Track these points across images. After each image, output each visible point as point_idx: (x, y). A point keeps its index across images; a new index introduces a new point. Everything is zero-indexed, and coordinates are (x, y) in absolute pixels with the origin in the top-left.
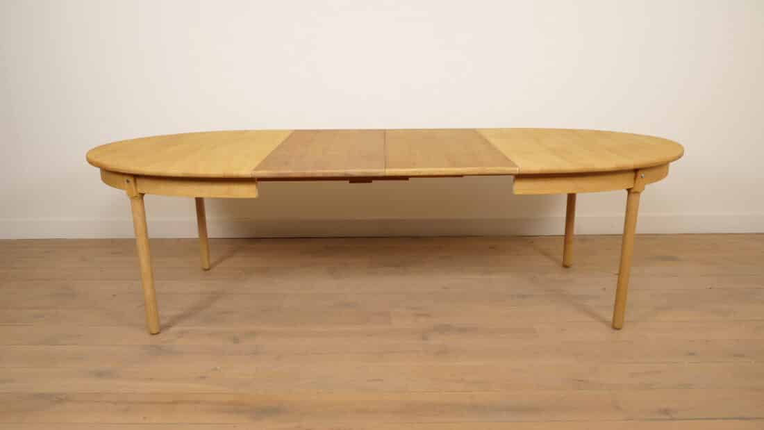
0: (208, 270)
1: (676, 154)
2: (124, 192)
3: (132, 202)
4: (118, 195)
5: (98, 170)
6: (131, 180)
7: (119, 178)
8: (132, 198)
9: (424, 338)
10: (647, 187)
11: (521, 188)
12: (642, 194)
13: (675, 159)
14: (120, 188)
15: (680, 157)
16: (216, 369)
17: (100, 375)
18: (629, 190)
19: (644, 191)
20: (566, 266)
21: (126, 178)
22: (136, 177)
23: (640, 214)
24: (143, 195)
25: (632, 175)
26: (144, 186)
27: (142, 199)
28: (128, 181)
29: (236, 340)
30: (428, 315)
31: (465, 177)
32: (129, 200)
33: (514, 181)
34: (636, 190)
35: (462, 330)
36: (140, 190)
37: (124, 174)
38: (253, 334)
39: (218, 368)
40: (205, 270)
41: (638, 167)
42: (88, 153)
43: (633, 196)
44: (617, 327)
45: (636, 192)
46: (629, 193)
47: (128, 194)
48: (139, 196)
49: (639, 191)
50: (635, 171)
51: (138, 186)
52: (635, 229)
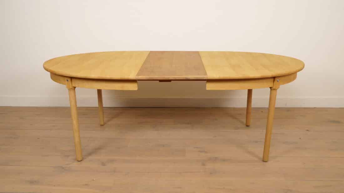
0: (103, 125)
1: (299, 68)
2: (65, 86)
4: (62, 88)
5: (49, 73)
6: (69, 80)
7: (62, 78)
8: (70, 90)
9: (204, 165)
10: (280, 86)
11: (210, 87)
12: (278, 90)
13: (299, 71)
14: (63, 84)
15: (301, 70)
16: (93, 180)
17: (32, 182)
18: (271, 88)
19: (279, 89)
20: (247, 126)
21: (66, 79)
22: (72, 78)
24: (75, 87)
25: (273, 80)
26: (76, 83)
27: (75, 89)
28: (67, 80)
29: (103, 164)
31: (172, 81)
32: (68, 90)
33: (206, 83)
34: (274, 88)
36: (74, 85)
37: (65, 77)
38: (112, 161)
39: (95, 179)
40: (101, 125)
41: (276, 76)
42: (44, 64)
43: (273, 92)
44: (265, 161)
45: (274, 89)
46: (271, 89)
47: (67, 87)
48: (73, 88)
49: (276, 89)
50: (274, 78)
51: (73, 83)
52: (274, 105)
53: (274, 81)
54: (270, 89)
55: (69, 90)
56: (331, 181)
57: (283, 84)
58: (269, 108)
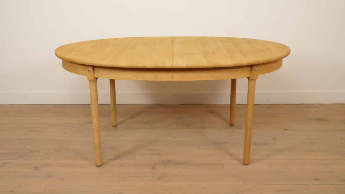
2: (86, 77)
3: (90, 83)
5: (60, 61)
6: (91, 69)
9: (153, 168)
10: (260, 76)
13: (285, 56)
14: (82, 74)
16: (21, 186)
19: (258, 79)
20: (232, 125)
21: (87, 68)
22: (94, 67)
23: (256, 91)
24: (97, 78)
25: (250, 68)
26: (99, 73)
27: (96, 81)
28: (88, 70)
29: (36, 169)
30: (158, 154)
32: (88, 82)
34: (252, 78)
35: (178, 164)
36: (96, 76)
37: (84, 65)
40: (114, 126)
43: (252, 82)
44: (246, 164)
45: (253, 80)
46: (249, 80)
47: (88, 78)
48: (95, 79)
49: (255, 79)
50: (251, 66)
51: (96, 72)
52: (253, 101)
53: (251, 70)
54: (247, 79)
55: (90, 81)
56: (294, 184)
57: (264, 73)
58: (247, 105)
